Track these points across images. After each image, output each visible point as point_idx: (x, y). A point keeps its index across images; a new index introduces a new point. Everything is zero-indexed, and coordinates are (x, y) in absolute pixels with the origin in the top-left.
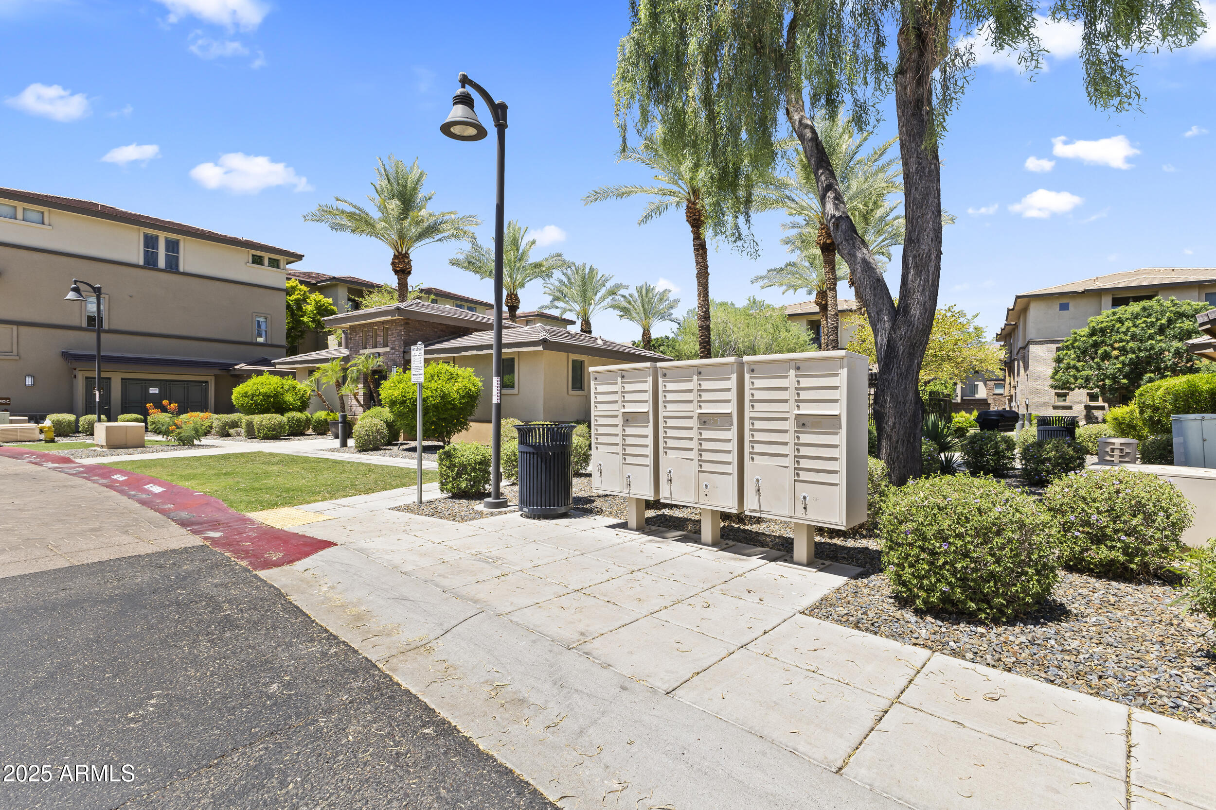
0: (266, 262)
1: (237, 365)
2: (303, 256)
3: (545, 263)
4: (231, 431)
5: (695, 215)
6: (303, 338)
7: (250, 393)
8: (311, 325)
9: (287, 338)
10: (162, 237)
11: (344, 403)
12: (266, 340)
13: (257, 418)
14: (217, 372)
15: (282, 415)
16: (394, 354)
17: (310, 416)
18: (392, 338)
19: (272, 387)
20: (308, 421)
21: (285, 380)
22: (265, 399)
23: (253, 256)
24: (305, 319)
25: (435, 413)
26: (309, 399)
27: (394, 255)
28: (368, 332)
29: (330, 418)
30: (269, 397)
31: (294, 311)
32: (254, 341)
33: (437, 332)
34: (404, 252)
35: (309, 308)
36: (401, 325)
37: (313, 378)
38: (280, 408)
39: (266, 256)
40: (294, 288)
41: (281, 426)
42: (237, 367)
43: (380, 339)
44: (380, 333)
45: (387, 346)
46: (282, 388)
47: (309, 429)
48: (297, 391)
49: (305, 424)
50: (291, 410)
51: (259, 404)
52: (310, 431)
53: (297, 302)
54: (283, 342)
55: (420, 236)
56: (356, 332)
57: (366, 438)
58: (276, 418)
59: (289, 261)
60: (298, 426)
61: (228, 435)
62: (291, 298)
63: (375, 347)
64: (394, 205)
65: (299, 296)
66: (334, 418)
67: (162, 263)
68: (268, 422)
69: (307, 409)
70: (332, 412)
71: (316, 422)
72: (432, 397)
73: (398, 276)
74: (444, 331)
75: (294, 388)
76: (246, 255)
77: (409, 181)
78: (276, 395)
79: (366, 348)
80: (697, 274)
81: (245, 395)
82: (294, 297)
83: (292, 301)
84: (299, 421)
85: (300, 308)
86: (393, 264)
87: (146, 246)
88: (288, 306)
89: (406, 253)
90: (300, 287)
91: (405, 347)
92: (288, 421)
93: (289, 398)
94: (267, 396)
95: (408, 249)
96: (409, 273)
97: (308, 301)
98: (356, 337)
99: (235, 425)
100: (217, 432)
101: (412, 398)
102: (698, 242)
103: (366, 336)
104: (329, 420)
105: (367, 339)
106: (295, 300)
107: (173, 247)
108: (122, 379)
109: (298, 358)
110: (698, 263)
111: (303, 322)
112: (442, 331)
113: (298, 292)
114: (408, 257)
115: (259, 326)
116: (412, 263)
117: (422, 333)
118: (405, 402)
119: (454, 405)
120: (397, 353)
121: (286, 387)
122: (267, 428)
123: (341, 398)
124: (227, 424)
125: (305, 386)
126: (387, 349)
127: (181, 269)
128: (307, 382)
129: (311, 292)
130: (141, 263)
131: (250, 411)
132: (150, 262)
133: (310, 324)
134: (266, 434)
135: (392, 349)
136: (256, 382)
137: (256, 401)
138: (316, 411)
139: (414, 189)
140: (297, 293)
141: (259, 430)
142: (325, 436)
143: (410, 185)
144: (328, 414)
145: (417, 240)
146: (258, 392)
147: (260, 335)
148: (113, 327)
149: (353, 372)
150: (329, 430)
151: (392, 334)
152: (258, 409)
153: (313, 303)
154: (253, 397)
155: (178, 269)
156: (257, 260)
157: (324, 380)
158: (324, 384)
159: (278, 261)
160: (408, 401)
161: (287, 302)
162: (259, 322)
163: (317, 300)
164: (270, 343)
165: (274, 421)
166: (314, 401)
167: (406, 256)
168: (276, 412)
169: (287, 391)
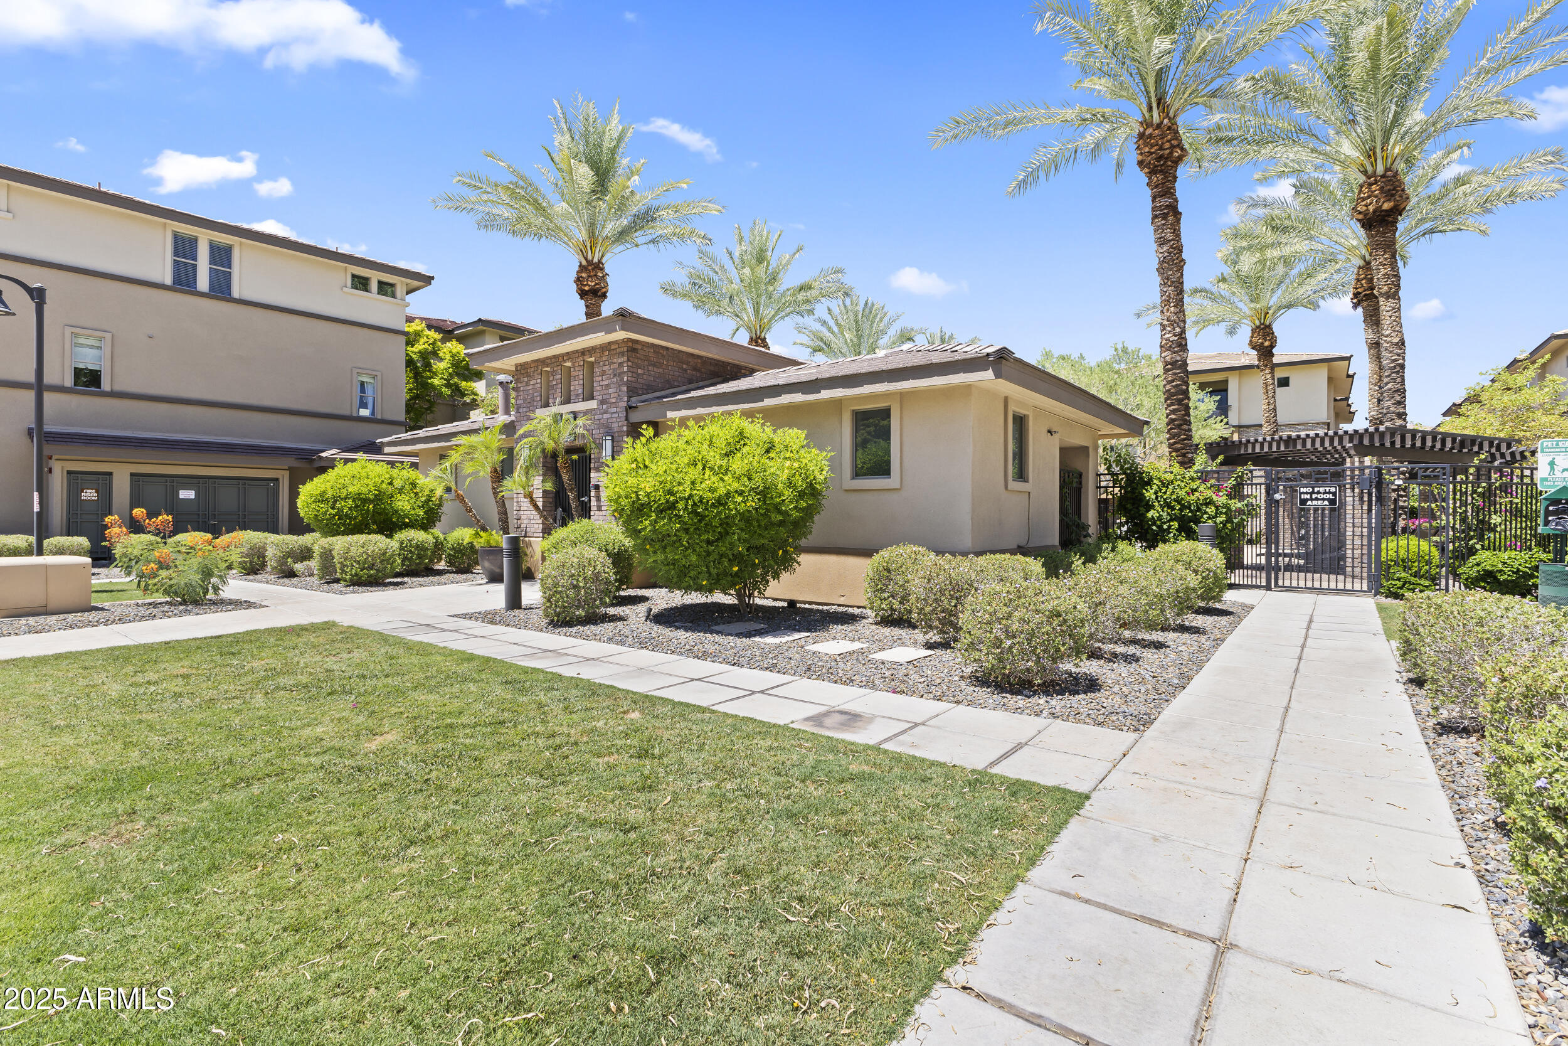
0: (374, 286)
1: (323, 451)
2: (432, 278)
3: (815, 284)
4: (298, 567)
5: (1161, 148)
6: (432, 412)
7: (330, 493)
8: (446, 391)
9: (408, 412)
10: (204, 239)
11: (506, 513)
12: (373, 413)
13: (340, 543)
14: (294, 463)
15: (390, 536)
16: (606, 412)
17: (442, 536)
18: (600, 382)
19: (370, 483)
20: (438, 546)
21: (396, 470)
22: (357, 506)
23: (354, 276)
24: (436, 382)
25: (744, 536)
26: (440, 505)
27: (581, 265)
28: (553, 373)
29: (479, 543)
30: (365, 501)
31: (418, 368)
32: (355, 414)
33: (686, 370)
34: (596, 260)
35: (441, 365)
36: (622, 354)
37: (448, 464)
38: (388, 524)
39: (375, 277)
40: (418, 334)
41: (385, 557)
42: (324, 455)
43: (576, 387)
44: (577, 372)
45: (592, 398)
46: (391, 484)
47: (440, 560)
48: (418, 490)
49: (434, 552)
50: (407, 526)
51: (347, 515)
52: (442, 565)
53: (424, 355)
54: (402, 416)
55: (622, 235)
56: (529, 376)
57: (571, 593)
58: (377, 543)
59: (411, 287)
60: (419, 557)
61: (291, 574)
62: (414, 349)
63: (567, 401)
64: (584, 174)
65: (426, 346)
66: (488, 542)
67: (203, 282)
68: (361, 550)
69: (438, 524)
70: (484, 529)
71: (453, 549)
72: (740, 493)
73: (586, 301)
74: (699, 370)
75: (414, 485)
76: (343, 274)
77: (607, 138)
78: (379, 498)
79: (547, 405)
80: (1161, 263)
81: (322, 498)
82: (419, 347)
83: (415, 353)
84: (420, 547)
85: (427, 366)
86: (579, 280)
87: (176, 253)
88: (410, 363)
89: (600, 262)
90: (427, 332)
91: (629, 397)
92: (402, 548)
93: (403, 504)
94: (361, 500)
95: (602, 256)
96: (604, 296)
97: (441, 354)
98: (527, 384)
99: (305, 554)
100: (273, 568)
101: (691, 496)
102: (1166, 201)
103: (549, 381)
104: (477, 546)
105: (549, 387)
106: (420, 352)
107: (221, 256)
108: (132, 475)
109: (422, 433)
110: (1161, 242)
111: (433, 387)
112: (695, 369)
113: (425, 339)
114: (602, 269)
115: (363, 390)
116: (609, 279)
117: (660, 370)
118: (672, 506)
119: (786, 514)
120: (614, 410)
121: (398, 483)
122: (358, 563)
123: (502, 504)
124: (290, 554)
125: (432, 481)
126: (593, 404)
127: (235, 294)
128: (436, 472)
129: (444, 341)
130: (168, 281)
131: (331, 529)
132: (184, 280)
133: (444, 389)
134: (356, 575)
135: (602, 402)
136: (342, 473)
137: (340, 510)
138: (453, 529)
139: (613, 151)
140: (422, 341)
141: (343, 566)
142: (470, 576)
143: (607, 145)
144: (477, 533)
145: (617, 240)
146: (344, 494)
147: (363, 405)
148: (118, 388)
149: (523, 453)
150: (477, 563)
151: (603, 373)
152: (344, 525)
153: (448, 357)
154: (335, 502)
155: (230, 294)
156: (361, 283)
157: (468, 468)
158: (468, 476)
159: (392, 285)
160: (681, 505)
161: (407, 355)
162: (362, 384)
163: (454, 351)
164: (379, 417)
165: (371, 548)
166: (449, 509)
167: (598, 266)
168: (380, 531)
169: (401, 491)
